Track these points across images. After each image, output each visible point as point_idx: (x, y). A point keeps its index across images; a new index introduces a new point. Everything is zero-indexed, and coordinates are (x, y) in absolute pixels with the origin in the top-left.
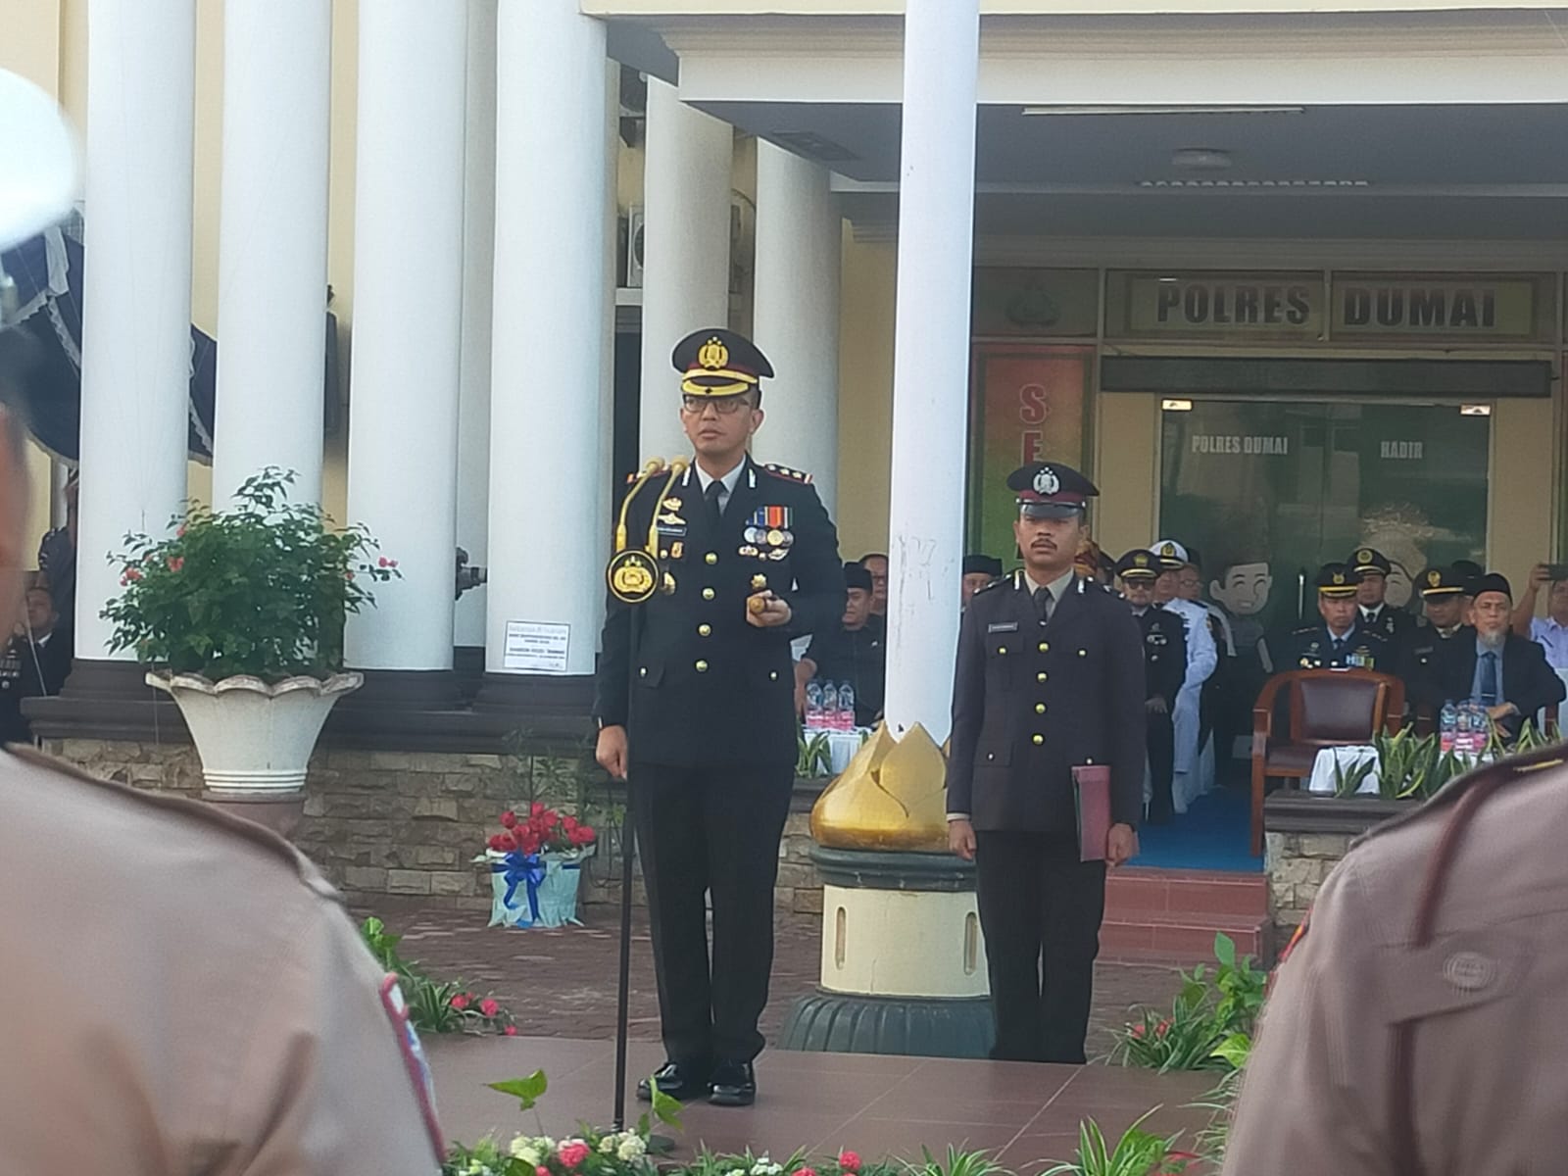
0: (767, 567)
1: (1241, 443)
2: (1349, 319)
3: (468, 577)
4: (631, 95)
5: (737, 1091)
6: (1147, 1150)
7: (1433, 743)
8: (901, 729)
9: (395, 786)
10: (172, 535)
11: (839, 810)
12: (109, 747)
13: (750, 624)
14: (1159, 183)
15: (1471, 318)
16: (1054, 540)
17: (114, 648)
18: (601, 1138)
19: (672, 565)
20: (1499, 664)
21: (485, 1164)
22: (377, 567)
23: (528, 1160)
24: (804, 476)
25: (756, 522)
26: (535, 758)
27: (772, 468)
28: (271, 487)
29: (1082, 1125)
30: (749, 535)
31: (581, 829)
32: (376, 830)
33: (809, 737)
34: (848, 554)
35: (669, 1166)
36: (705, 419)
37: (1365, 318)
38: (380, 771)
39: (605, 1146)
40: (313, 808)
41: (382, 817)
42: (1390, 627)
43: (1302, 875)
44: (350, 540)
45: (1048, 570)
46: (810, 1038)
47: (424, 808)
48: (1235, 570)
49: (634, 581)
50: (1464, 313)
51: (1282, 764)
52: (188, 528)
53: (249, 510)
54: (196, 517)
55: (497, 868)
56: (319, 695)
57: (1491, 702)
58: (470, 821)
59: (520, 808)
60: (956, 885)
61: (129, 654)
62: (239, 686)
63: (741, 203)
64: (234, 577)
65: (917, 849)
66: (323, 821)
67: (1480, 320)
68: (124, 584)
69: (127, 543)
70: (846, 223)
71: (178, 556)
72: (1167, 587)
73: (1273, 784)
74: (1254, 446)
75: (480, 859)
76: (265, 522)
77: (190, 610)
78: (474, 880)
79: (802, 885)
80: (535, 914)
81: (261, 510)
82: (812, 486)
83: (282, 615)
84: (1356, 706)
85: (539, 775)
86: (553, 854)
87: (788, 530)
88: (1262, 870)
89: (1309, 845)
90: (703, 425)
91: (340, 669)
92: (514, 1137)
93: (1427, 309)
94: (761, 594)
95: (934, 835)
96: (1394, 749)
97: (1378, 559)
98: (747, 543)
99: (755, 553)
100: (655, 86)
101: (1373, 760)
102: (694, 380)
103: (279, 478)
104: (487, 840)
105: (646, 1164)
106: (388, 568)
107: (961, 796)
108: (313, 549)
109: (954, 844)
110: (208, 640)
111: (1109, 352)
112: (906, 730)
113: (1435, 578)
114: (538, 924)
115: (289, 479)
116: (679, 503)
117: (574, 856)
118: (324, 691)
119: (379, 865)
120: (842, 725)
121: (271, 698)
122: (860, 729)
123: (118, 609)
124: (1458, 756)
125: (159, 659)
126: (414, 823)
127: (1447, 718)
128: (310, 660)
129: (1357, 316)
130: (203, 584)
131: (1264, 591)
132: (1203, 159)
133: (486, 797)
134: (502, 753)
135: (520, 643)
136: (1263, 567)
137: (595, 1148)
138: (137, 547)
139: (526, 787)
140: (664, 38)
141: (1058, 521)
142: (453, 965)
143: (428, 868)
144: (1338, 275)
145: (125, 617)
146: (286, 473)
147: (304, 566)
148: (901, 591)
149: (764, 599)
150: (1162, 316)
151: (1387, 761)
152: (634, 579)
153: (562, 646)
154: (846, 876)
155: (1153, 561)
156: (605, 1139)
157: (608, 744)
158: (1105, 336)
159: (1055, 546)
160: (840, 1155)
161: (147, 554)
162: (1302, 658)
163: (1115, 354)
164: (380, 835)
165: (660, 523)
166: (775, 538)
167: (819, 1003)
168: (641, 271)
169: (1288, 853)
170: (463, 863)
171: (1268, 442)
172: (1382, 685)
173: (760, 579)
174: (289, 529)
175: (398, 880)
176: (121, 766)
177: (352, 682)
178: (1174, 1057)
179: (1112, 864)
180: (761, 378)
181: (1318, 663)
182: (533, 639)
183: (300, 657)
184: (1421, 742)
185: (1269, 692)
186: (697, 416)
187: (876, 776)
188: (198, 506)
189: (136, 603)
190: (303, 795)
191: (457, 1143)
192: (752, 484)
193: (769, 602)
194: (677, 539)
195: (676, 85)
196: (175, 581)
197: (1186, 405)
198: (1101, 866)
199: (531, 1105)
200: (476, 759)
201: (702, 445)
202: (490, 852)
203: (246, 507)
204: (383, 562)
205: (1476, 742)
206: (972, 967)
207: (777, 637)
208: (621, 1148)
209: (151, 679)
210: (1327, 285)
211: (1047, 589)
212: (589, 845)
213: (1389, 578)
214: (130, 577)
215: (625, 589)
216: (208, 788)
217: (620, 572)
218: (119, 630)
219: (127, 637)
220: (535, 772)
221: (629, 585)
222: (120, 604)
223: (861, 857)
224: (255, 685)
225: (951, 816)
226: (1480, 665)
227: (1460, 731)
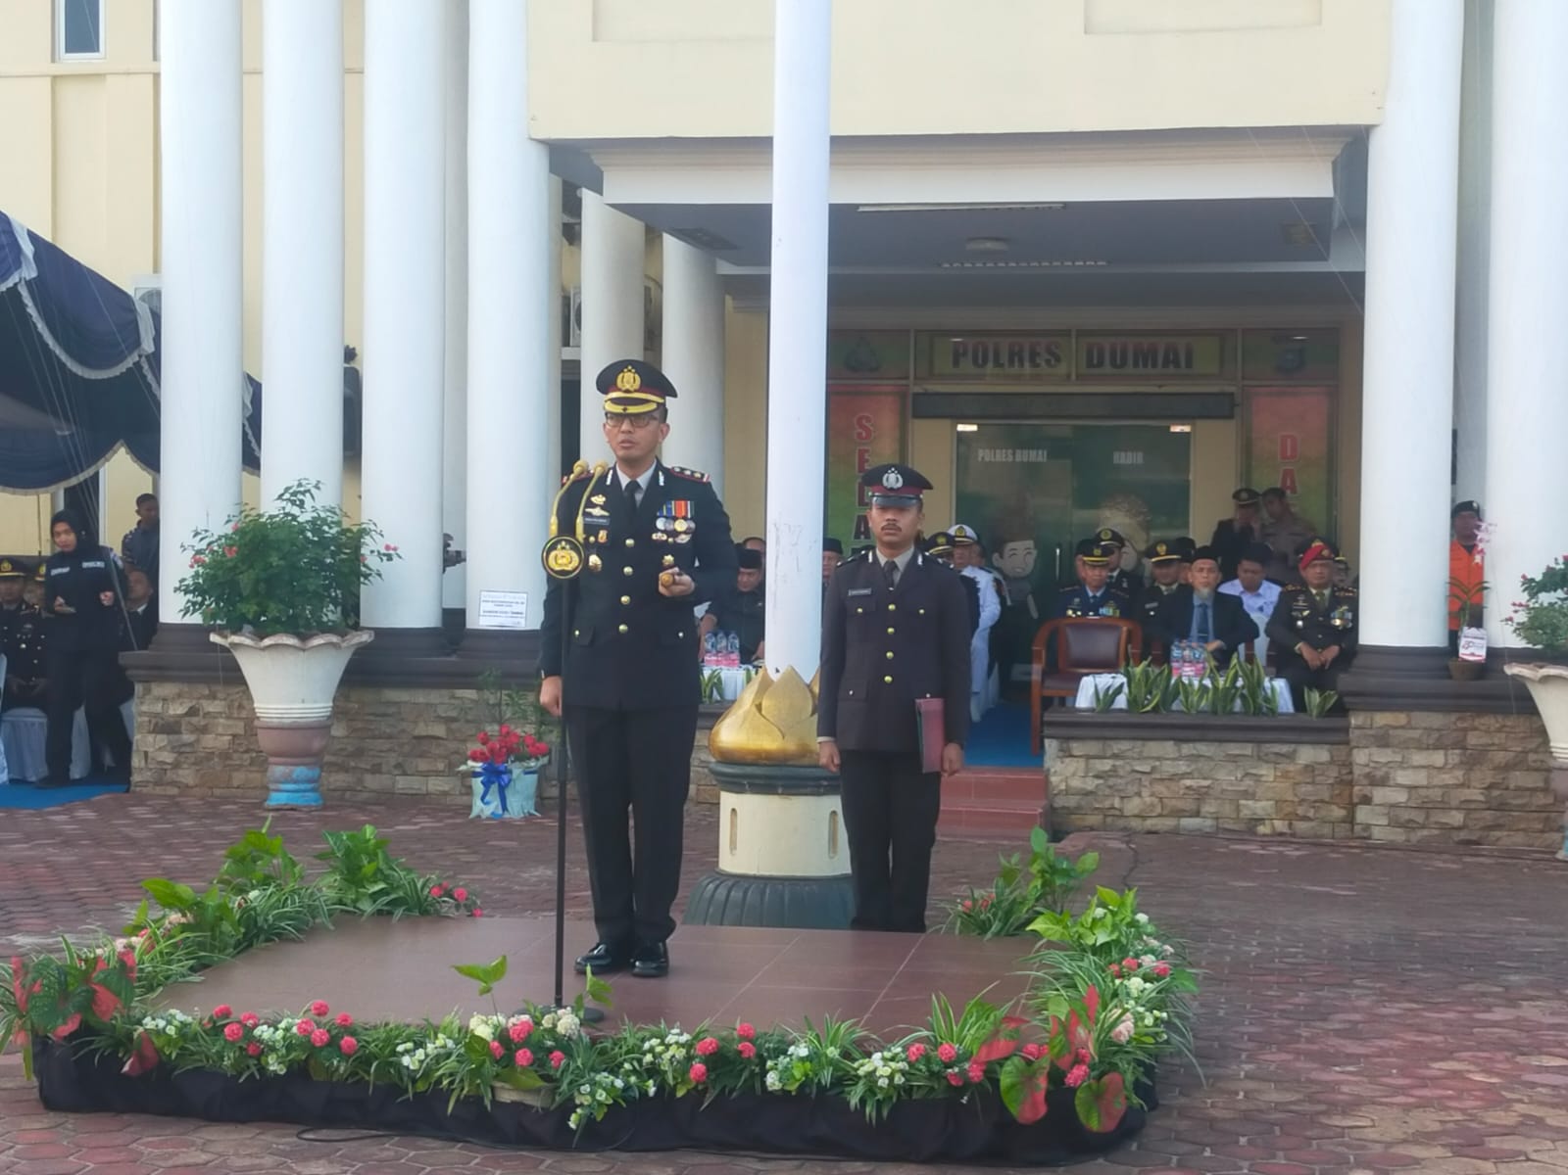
0: (675, 549)
1: (1014, 454)
2: (1090, 364)
3: (452, 558)
4: (571, 206)
5: (654, 965)
6: (987, 1019)
7: (1166, 672)
8: (777, 671)
9: (400, 713)
10: (229, 529)
11: (731, 733)
12: (185, 688)
13: (662, 595)
14: (955, 265)
15: (1177, 365)
16: (898, 524)
17: (185, 614)
18: (543, 1016)
19: (599, 549)
20: (1210, 613)
21: (449, 1038)
22: (383, 551)
23: (483, 1036)
24: (703, 475)
25: (665, 513)
26: (504, 692)
27: (678, 470)
28: (303, 493)
29: (934, 997)
30: (660, 524)
31: (538, 745)
32: (387, 746)
33: (707, 673)
34: (737, 536)
35: (600, 1037)
36: (623, 432)
37: (1101, 364)
38: (389, 703)
39: (546, 1022)
40: (338, 731)
41: (390, 737)
42: (1125, 585)
43: (1071, 769)
44: (363, 532)
45: (894, 547)
46: (711, 910)
47: (422, 730)
48: (1011, 545)
49: (564, 561)
50: (1172, 359)
51: (1053, 688)
52: (239, 525)
53: (287, 511)
54: (246, 516)
55: (476, 775)
56: (340, 647)
57: (1205, 640)
58: (455, 739)
59: (492, 729)
60: (822, 790)
61: (196, 619)
62: (280, 642)
63: (651, 285)
64: (275, 560)
65: (790, 763)
66: (345, 740)
67: (1183, 364)
68: (192, 566)
69: (195, 536)
70: (729, 300)
71: (231, 546)
72: (960, 558)
73: (1047, 703)
74: (1023, 456)
75: (463, 768)
76: (299, 519)
77: (242, 585)
78: (459, 783)
79: (703, 782)
80: (505, 808)
81: (295, 511)
82: (709, 484)
83: (311, 588)
84: (1105, 644)
85: (507, 704)
86: (517, 763)
87: (691, 519)
88: (1042, 766)
89: (1077, 748)
90: (621, 437)
91: (356, 627)
92: (473, 1016)
93: (1146, 357)
94: (670, 571)
95: (805, 751)
96: (1138, 677)
97: (1116, 537)
98: (657, 530)
99: (665, 537)
100: (588, 196)
101: (1122, 685)
102: (615, 401)
103: (309, 487)
104: (469, 753)
105: (580, 1036)
106: (391, 552)
107: (829, 725)
108: (334, 538)
109: (823, 760)
110: (255, 608)
111: (918, 389)
112: (781, 671)
113: (1162, 549)
114: (506, 816)
115: (317, 487)
116: (604, 499)
117: (533, 764)
118: (344, 645)
119: (389, 773)
120: (731, 663)
121: (304, 650)
122: (744, 666)
123: (187, 586)
124: (1185, 680)
125: (219, 622)
126: (414, 741)
127: (1176, 653)
128: (333, 622)
129: (1095, 362)
130: (251, 567)
131: (1031, 560)
132: (989, 245)
133: (468, 721)
134: (479, 688)
135: (489, 607)
136: (1030, 543)
137: (538, 1024)
138: (202, 539)
139: (497, 714)
140: (593, 157)
141: (902, 509)
142: (441, 850)
143: (426, 774)
144: (1082, 333)
145: (193, 592)
146: (314, 483)
147: (327, 552)
148: (776, 565)
149: (673, 575)
150: (956, 363)
151: (1133, 685)
152: (566, 560)
153: (522, 608)
154: (737, 785)
155: (950, 540)
156: (546, 1017)
157: (549, 690)
158: (916, 378)
159: (899, 529)
160: (738, 1026)
161: (209, 544)
162: (1067, 609)
163: (921, 391)
164: (390, 750)
165: (586, 515)
166: (681, 526)
167: (718, 882)
168: (580, 335)
169: (1061, 754)
170: (451, 770)
171: (1033, 453)
172: (1125, 629)
173: (669, 558)
174: (316, 524)
175: (403, 783)
176: (194, 703)
177: (365, 637)
178: (996, 927)
179: (946, 775)
180: (668, 398)
181: (1079, 613)
182: (500, 604)
183: (325, 619)
184: (1157, 671)
185: (1043, 634)
186: (616, 430)
187: (759, 708)
188: (247, 508)
189: (201, 581)
190: (329, 723)
191: (426, 1020)
192: (662, 483)
193: (677, 577)
194: (602, 527)
195: (601, 194)
196: (230, 564)
197: (974, 428)
198: (937, 776)
199: (488, 990)
200: (460, 693)
201: (621, 453)
202: (471, 763)
203: (284, 508)
204: (388, 547)
205: (1197, 670)
206: (835, 852)
207: (682, 605)
208: (559, 1024)
209: (214, 638)
210: (1074, 340)
211: (894, 562)
212: (544, 756)
213: (1124, 550)
214: (196, 561)
215: (557, 568)
216: (258, 718)
217: (553, 554)
218: (188, 601)
219: (195, 606)
220: (504, 702)
221: (560, 565)
222: (189, 582)
223: (749, 770)
224: (291, 641)
225: (821, 739)
226: (1197, 614)
227: (1185, 661)
